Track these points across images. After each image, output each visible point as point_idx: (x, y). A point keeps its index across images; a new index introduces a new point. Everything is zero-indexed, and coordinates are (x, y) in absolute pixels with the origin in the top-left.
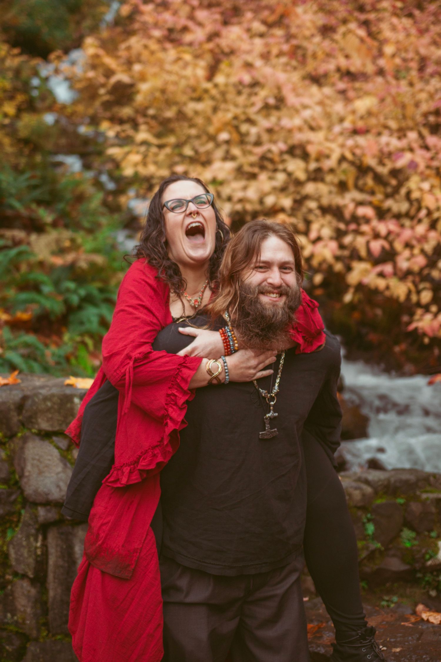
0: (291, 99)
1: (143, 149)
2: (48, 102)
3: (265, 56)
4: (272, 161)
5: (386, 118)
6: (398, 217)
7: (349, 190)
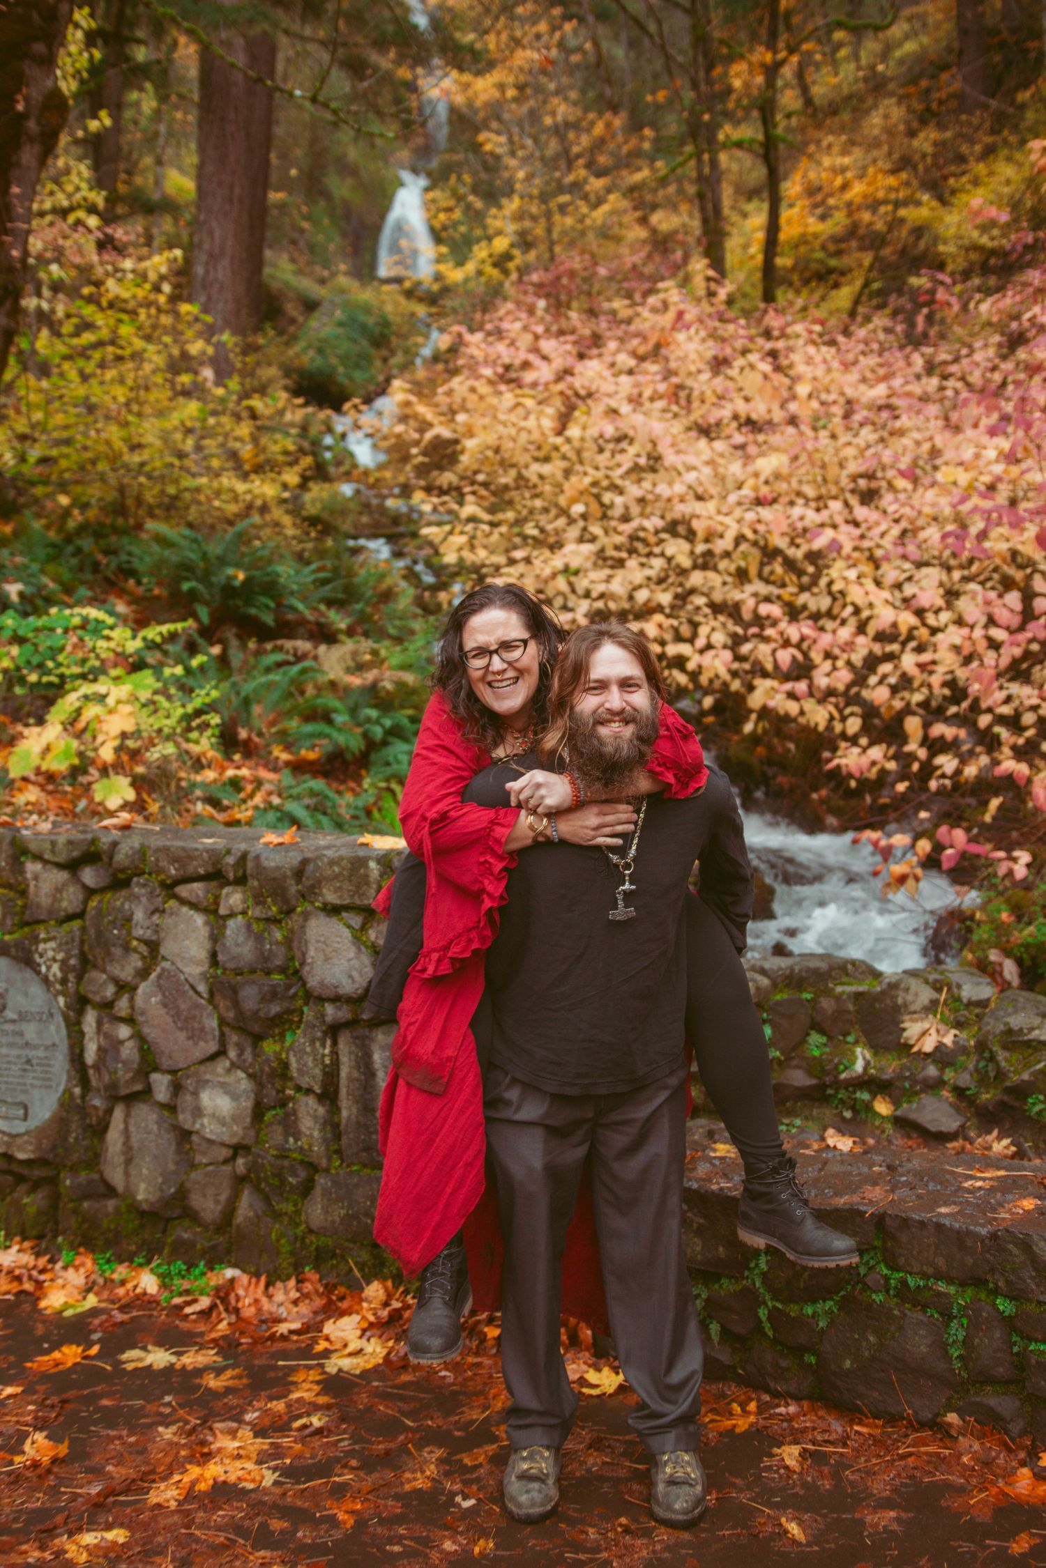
0: (670, 458)
1: (469, 527)
2: (347, 467)
3: (635, 400)
4: (644, 541)
5: (800, 482)
6: (816, 617)
7: (750, 581)
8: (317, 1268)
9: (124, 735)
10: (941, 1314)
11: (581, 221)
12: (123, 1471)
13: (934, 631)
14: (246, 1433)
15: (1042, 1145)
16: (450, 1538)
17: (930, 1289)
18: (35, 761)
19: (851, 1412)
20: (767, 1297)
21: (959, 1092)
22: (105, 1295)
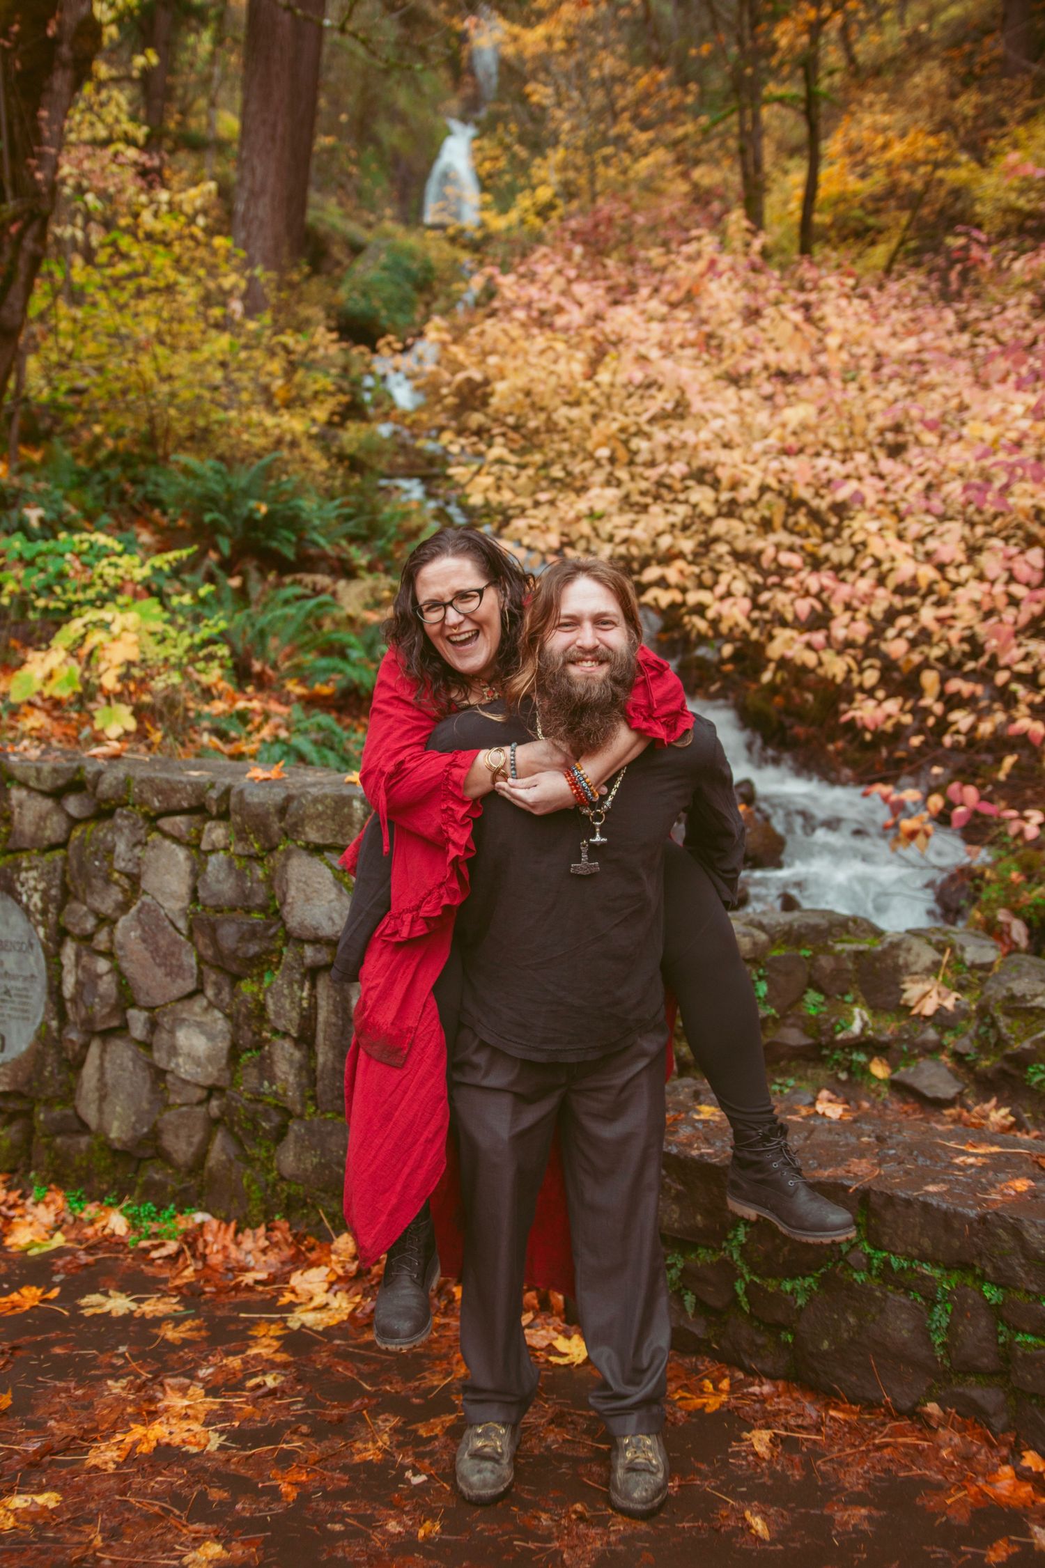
0: (697, 405)
1: (495, 469)
2: (385, 408)
3: (665, 347)
4: (669, 488)
5: (827, 434)
6: (837, 568)
7: (773, 530)
8: (287, 1217)
9: (130, 664)
10: (925, 1298)
11: (624, 172)
12: (64, 1426)
13: (955, 585)
14: (197, 1390)
15: (1041, 1117)
16: (394, 1518)
17: (914, 1271)
18: (37, 686)
19: (826, 1395)
20: (745, 1271)
21: (958, 1057)
22: (73, 1235)
